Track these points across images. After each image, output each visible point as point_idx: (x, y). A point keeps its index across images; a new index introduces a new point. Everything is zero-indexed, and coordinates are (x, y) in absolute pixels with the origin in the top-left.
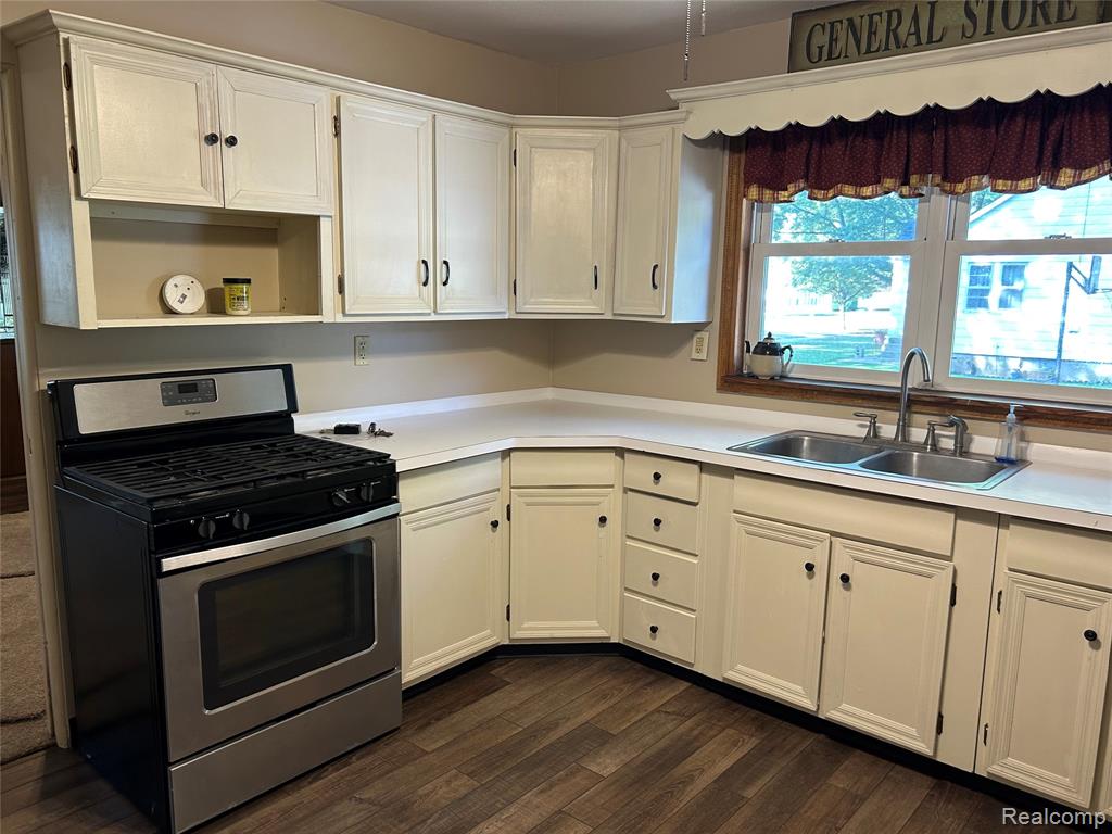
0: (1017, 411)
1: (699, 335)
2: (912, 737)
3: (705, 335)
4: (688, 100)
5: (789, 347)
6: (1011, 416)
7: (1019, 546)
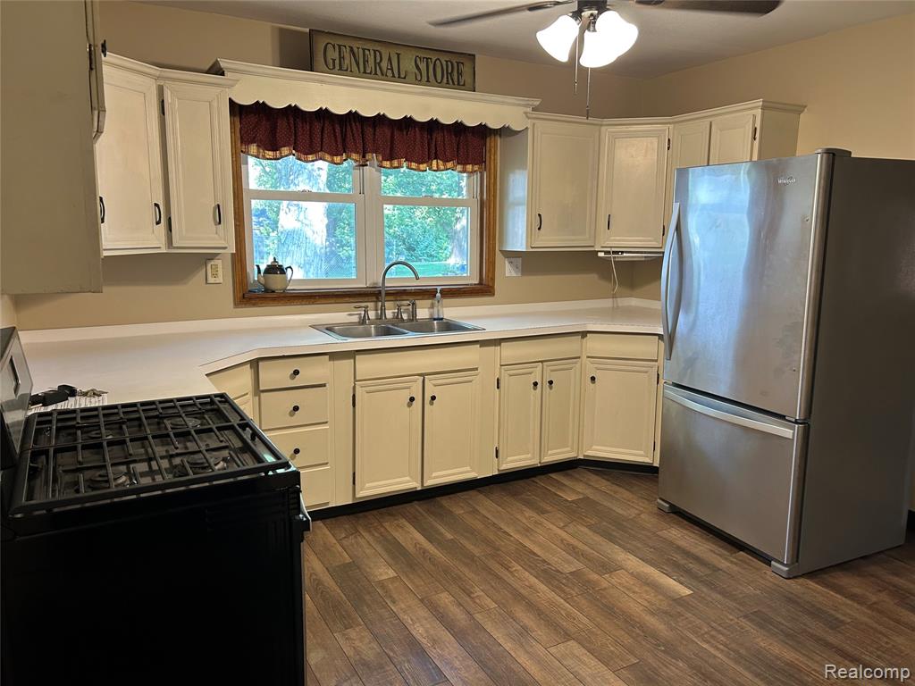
0: (442, 291)
1: (212, 263)
2: (468, 472)
3: (218, 262)
4: (235, 71)
5: (290, 267)
6: (438, 295)
7: (508, 352)
